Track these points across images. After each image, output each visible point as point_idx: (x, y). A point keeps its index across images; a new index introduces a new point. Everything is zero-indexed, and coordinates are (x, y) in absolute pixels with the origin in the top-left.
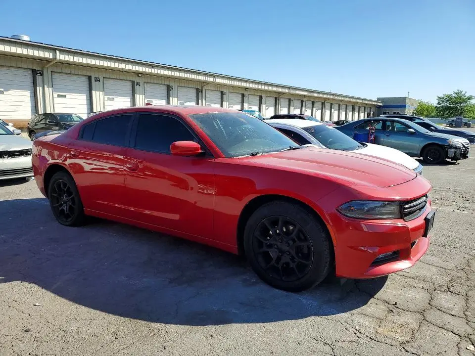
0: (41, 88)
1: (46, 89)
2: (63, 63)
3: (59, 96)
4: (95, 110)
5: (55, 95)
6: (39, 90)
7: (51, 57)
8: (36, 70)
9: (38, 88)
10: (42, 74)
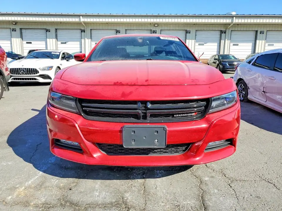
0: (223, 41)
1: (227, 41)
2: (238, 25)
3: (234, 45)
4: (257, 52)
5: (232, 44)
6: (222, 42)
7: (230, 21)
8: (222, 31)
9: (222, 41)
10: (225, 33)
